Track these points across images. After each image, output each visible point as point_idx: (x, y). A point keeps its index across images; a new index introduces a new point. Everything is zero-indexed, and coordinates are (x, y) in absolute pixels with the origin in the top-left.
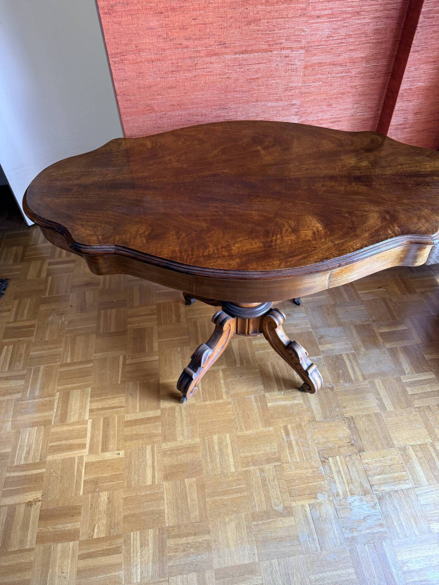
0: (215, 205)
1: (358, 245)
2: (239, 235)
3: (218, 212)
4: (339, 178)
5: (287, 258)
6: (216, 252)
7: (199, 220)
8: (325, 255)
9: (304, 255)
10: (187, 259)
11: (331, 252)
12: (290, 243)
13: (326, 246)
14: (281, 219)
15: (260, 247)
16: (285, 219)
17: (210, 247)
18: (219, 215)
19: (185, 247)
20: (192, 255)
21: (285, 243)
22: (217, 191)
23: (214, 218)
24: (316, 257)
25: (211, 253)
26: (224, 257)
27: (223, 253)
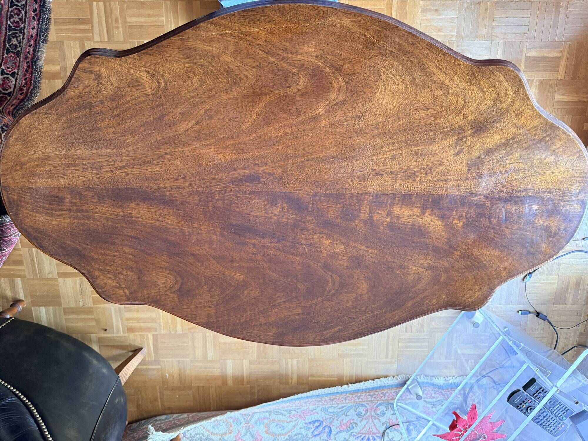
0: (253, 241)
1: (395, 318)
2: (279, 294)
3: (255, 254)
4: (414, 199)
5: (322, 331)
6: (253, 318)
7: (233, 267)
8: (360, 329)
9: (340, 327)
10: (224, 327)
11: (366, 326)
12: (329, 311)
13: (364, 317)
14: (326, 273)
15: (299, 314)
16: (331, 274)
17: (247, 311)
18: (257, 260)
19: (221, 310)
20: (229, 320)
21: (324, 310)
22: (255, 214)
23: (252, 265)
24: (351, 331)
25: (248, 319)
26: (261, 325)
27: (260, 320)
